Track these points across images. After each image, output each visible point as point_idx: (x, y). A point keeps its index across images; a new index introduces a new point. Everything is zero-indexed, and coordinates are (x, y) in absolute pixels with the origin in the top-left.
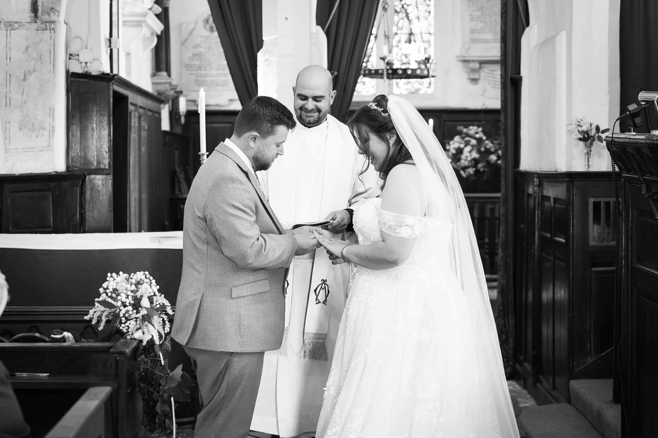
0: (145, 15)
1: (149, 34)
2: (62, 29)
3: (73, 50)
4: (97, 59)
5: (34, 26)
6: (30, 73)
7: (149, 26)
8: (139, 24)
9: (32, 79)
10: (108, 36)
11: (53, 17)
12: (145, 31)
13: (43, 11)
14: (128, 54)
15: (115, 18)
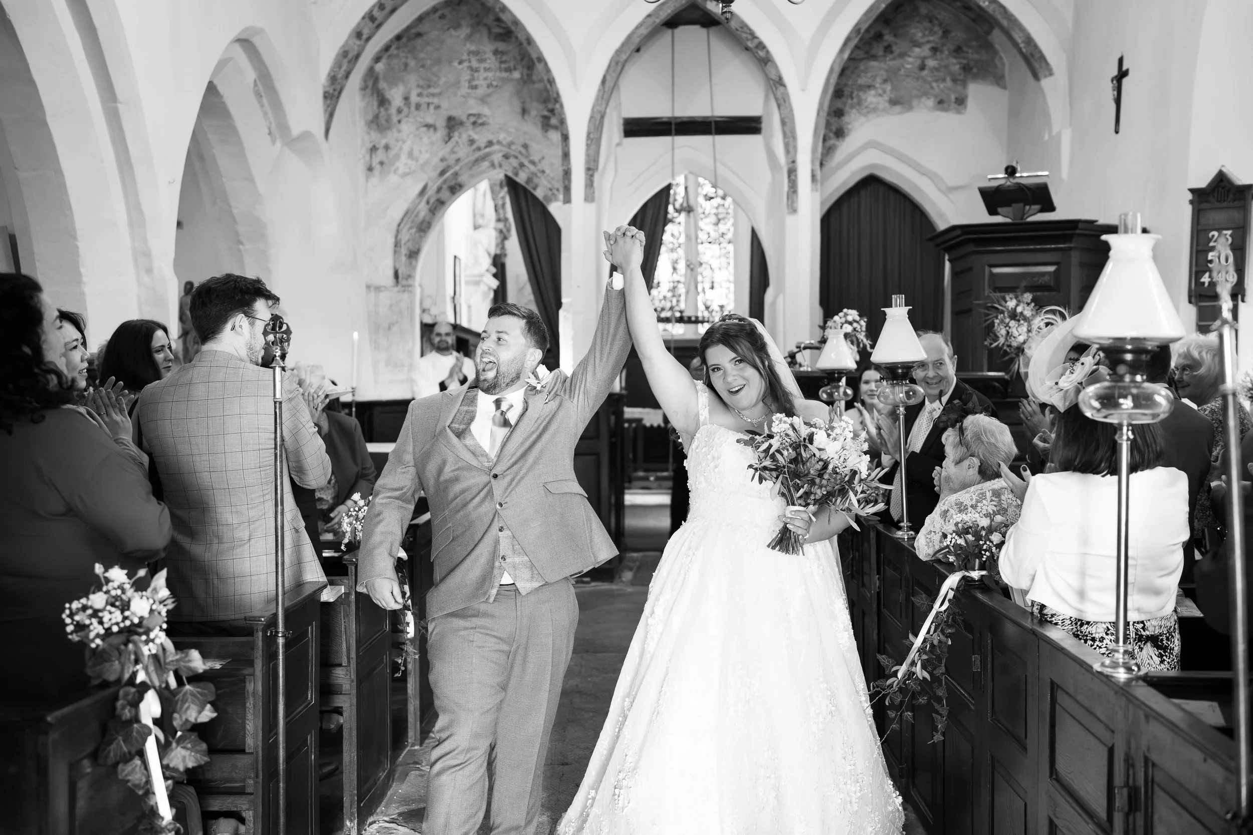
0: (482, 275)
1: (486, 288)
2: (418, 291)
3: (425, 306)
4: (444, 313)
5: (396, 289)
6: (393, 324)
7: (485, 284)
8: (477, 283)
9: (395, 329)
10: (452, 294)
11: (410, 282)
12: (483, 288)
13: (403, 278)
14: (469, 307)
15: (457, 279)
